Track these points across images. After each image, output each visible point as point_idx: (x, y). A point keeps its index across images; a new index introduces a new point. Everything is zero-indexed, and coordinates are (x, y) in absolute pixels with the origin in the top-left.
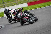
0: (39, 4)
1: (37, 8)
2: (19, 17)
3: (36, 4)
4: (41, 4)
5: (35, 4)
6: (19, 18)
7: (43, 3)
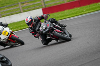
0: (66, 11)
1: (62, 18)
2: (44, 30)
3: (60, 11)
4: (70, 10)
5: (57, 11)
6: (44, 32)
7: (73, 9)
